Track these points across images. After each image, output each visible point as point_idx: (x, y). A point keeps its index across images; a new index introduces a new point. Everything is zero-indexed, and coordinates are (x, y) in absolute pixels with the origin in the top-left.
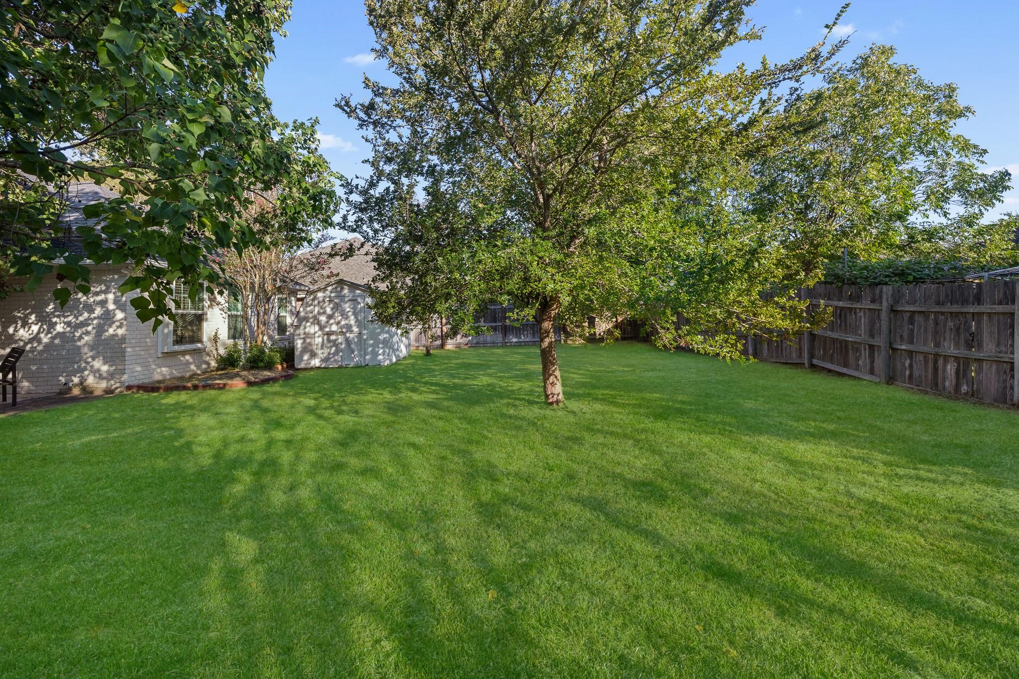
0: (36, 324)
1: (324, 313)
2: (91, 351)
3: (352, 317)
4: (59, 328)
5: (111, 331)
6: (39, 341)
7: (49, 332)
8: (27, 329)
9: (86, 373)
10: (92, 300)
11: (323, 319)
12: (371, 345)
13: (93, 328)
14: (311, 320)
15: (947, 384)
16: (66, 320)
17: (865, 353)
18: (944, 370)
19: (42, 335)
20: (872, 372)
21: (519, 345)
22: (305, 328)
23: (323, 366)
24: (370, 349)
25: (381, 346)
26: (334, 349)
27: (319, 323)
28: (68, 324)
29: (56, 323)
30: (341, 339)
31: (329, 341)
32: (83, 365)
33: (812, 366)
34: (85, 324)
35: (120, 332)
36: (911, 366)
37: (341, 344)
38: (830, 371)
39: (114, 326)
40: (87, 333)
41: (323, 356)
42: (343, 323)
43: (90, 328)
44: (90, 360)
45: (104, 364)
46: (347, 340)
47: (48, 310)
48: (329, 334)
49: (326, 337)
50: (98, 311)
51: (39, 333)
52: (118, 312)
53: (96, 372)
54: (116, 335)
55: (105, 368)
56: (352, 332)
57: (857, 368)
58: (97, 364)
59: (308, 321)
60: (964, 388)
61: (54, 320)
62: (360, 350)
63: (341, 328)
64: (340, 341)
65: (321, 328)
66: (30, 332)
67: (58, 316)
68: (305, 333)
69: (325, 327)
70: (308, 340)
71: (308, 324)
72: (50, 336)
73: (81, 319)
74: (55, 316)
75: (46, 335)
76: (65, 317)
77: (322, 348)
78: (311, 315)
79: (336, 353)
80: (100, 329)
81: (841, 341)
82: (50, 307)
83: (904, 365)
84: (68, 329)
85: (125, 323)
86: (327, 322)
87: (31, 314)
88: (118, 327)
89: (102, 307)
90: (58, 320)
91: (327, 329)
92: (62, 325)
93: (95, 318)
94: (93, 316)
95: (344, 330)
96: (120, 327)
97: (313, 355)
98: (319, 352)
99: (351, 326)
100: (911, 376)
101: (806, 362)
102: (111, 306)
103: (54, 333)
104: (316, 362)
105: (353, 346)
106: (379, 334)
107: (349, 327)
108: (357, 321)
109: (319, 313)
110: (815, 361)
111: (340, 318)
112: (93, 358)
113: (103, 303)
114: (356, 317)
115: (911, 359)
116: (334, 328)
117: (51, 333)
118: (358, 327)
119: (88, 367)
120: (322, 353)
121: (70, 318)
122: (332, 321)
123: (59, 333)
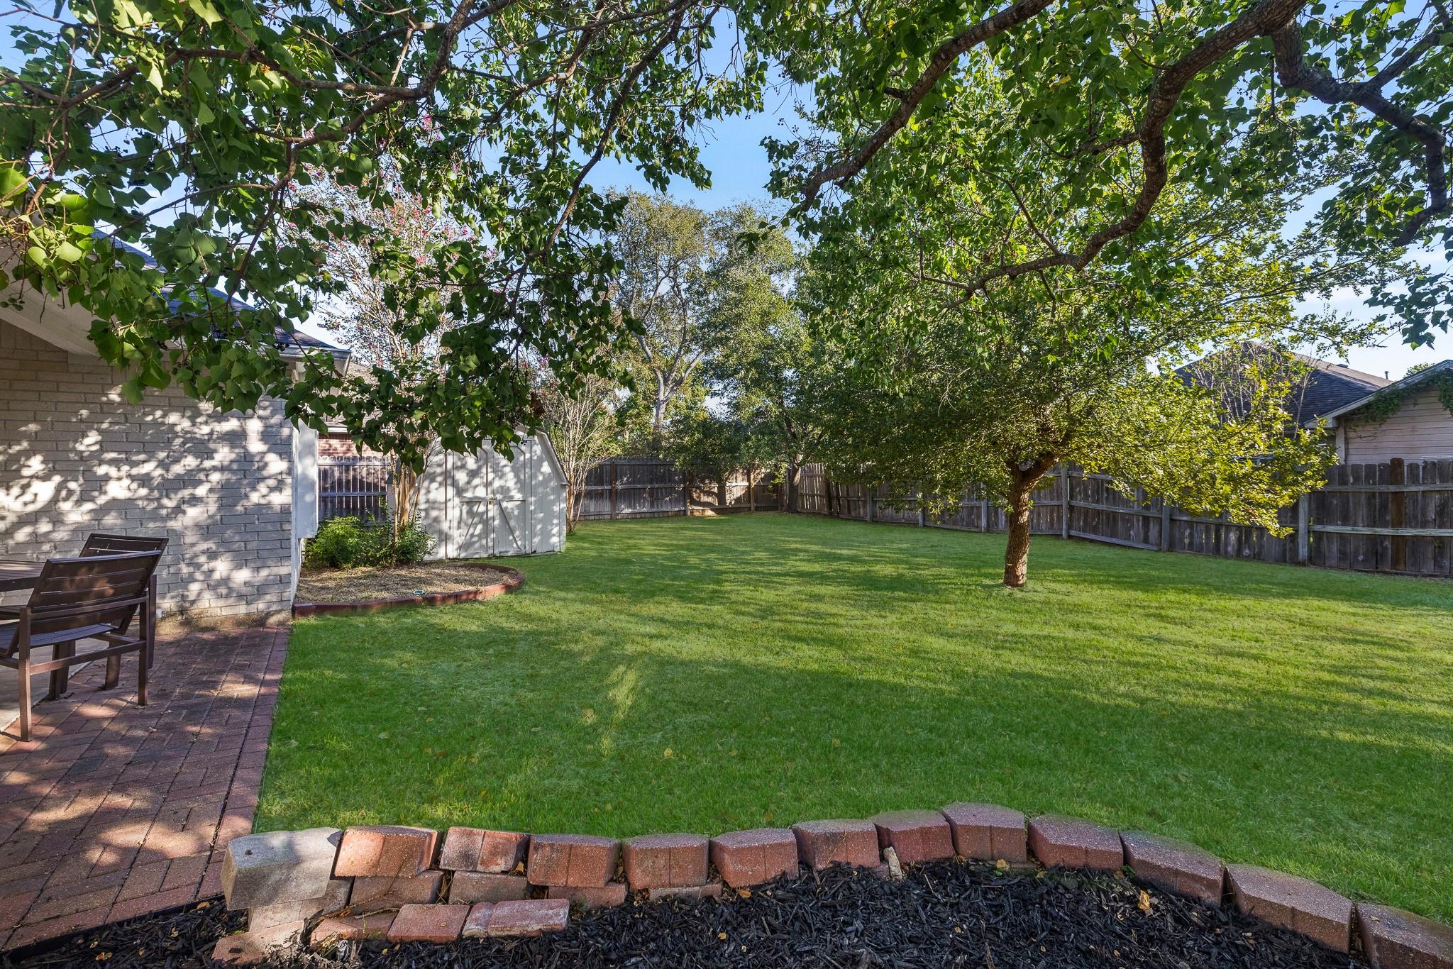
0: (45, 478)
1: (463, 467)
2: (206, 540)
3: (511, 475)
4: (117, 490)
5: (255, 498)
6: (57, 520)
7: (84, 498)
8: (16, 491)
9: (194, 588)
10: (206, 429)
11: (461, 477)
12: (541, 521)
13: (211, 490)
14: (439, 479)
15: (1230, 549)
16: (135, 471)
17: (1138, 525)
18: (1227, 537)
19: (65, 506)
20: (1146, 540)
21: (634, 518)
22: (428, 492)
23: (462, 556)
24: (539, 527)
25: (555, 521)
26: (480, 527)
27: (454, 484)
28: (144, 480)
29: (107, 478)
30: (493, 511)
31: (470, 513)
32: (185, 570)
33: (1070, 537)
34: (190, 479)
35: (278, 499)
36: (1191, 535)
37: (493, 519)
38: (1092, 541)
39: (263, 488)
40: (194, 500)
41: (461, 540)
42: (497, 484)
43: (201, 491)
44: (203, 559)
45: (238, 566)
46: (503, 512)
47: (80, 447)
48: (471, 502)
49: (465, 508)
50: (224, 454)
51: (55, 500)
52: (271, 458)
53: (221, 587)
54: (269, 505)
55: (242, 576)
56: (511, 499)
57: (1128, 538)
58: (221, 567)
59: (433, 480)
60: (1246, 552)
61: (102, 470)
62: (523, 529)
63: (493, 492)
64: (490, 514)
65: (460, 492)
66: (28, 497)
67: (115, 463)
68: (427, 501)
69: (466, 490)
70: (434, 514)
71: (435, 485)
72: (89, 506)
73: (178, 469)
74: (101, 463)
75: (79, 502)
76: (134, 464)
77: (459, 528)
78: (439, 470)
79: (485, 533)
80: (229, 495)
81: (1108, 514)
82: (87, 441)
83: (1183, 534)
84: (143, 492)
85: (289, 480)
86: (469, 483)
87: (29, 453)
88: (272, 490)
89: (233, 447)
90: (113, 471)
91: (469, 495)
92: (126, 482)
93: (215, 469)
94: (208, 464)
95: (499, 497)
96: (279, 488)
97: (445, 538)
98: (455, 533)
99: (508, 489)
100: (1191, 544)
101: (1064, 533)
102: (255, 446)
103: (102, 500)
104: (451, 551)
105: (512, 523)
106: (553, 503)
107: (505, 491)
108: (518, 481)
109: (455, 468)
110: (1073, 533)
111: (491, 476)
112: (212, 556)
113: (236, 438)
114: (517, 476)
115: (1192, 528)
116: (481, 492)
117: (92, 500)
118: (520, 491)
119: (199, 576)
120: (458, 536)
121: (148, 468)
122: (476, 481)
123: (114, 500)
